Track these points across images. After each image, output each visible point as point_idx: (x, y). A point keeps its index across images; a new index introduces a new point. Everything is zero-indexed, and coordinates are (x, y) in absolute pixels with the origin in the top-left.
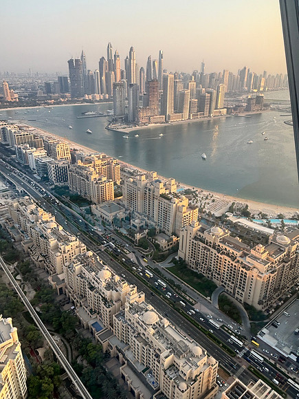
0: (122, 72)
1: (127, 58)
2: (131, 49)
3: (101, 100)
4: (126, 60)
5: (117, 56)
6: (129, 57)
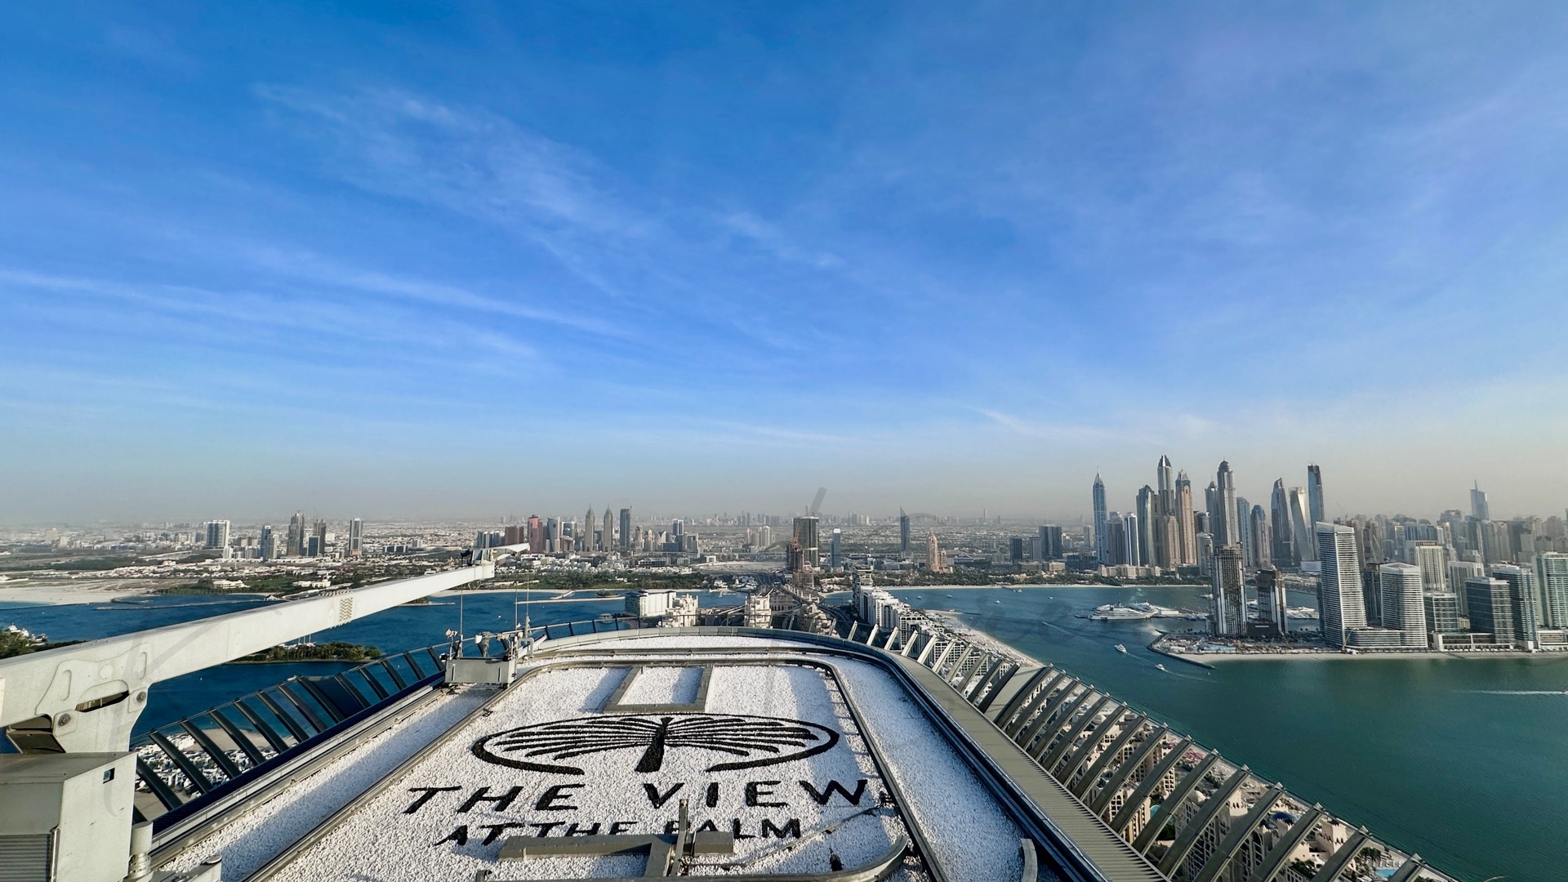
0: (1199, 519)
1: (1212, 486)
2: (1224, 467)
3: (1139, 580)
4: (1208, 492)
5: (1182, 484)
6: (1216, 484)
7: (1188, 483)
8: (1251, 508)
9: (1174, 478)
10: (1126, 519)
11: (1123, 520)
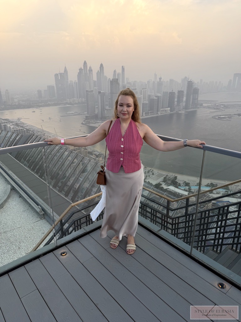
0: (95, 83)
3: (79, 103)
4: (97, 73)
5: (91, 70)
6: (99, 71)
7: (92, 70)
8: (108, 79)
9: (88, 68)
10: (74, 83)
11: (73, 83)
